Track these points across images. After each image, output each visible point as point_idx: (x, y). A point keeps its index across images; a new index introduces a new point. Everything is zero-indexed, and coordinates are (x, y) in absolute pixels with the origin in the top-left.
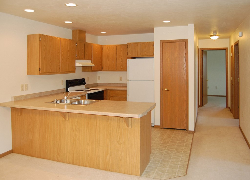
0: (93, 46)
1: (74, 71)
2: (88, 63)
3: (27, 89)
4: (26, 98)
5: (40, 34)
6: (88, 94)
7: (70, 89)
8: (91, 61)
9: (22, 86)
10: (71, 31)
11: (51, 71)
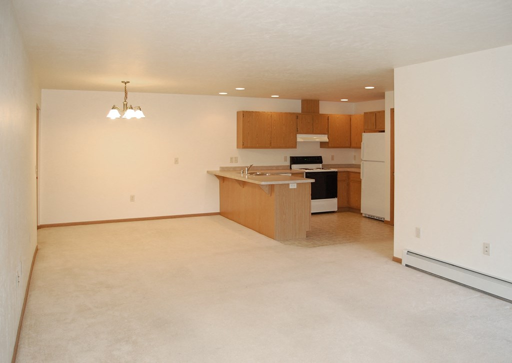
0: (330, 118)
1: (295, 147)
2: (325, 138)
3: (236, 161)
4: (235, 169)
5: (243, 111)
6: (306, 173)
7: (295, 167)
8: (327, 136)
9: (231, 158)
10: (300, 102)
11: (257, 146)
